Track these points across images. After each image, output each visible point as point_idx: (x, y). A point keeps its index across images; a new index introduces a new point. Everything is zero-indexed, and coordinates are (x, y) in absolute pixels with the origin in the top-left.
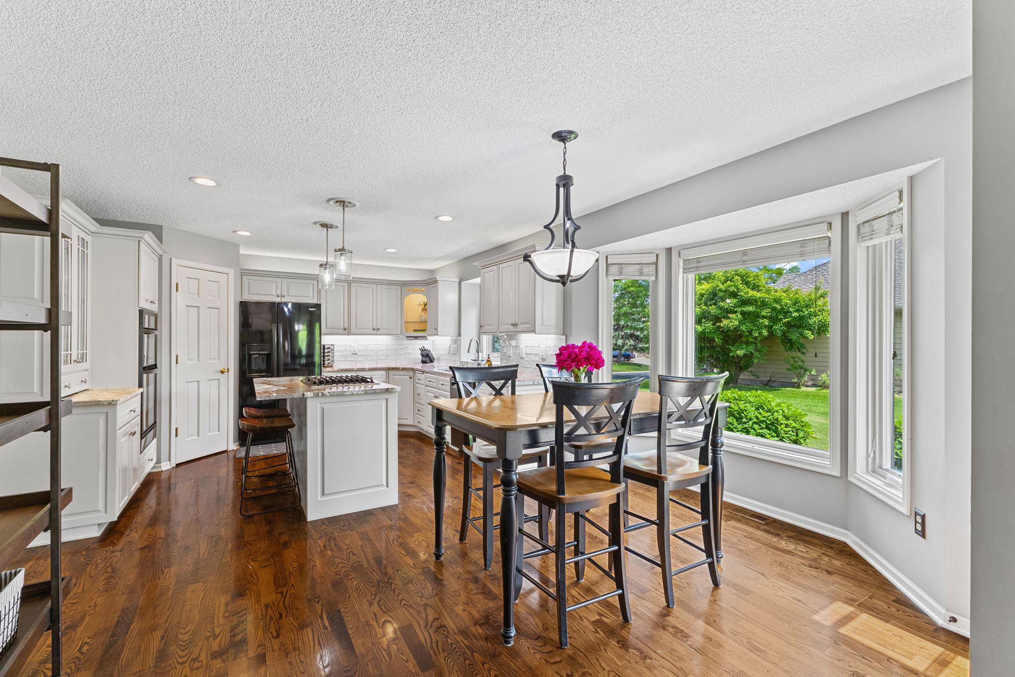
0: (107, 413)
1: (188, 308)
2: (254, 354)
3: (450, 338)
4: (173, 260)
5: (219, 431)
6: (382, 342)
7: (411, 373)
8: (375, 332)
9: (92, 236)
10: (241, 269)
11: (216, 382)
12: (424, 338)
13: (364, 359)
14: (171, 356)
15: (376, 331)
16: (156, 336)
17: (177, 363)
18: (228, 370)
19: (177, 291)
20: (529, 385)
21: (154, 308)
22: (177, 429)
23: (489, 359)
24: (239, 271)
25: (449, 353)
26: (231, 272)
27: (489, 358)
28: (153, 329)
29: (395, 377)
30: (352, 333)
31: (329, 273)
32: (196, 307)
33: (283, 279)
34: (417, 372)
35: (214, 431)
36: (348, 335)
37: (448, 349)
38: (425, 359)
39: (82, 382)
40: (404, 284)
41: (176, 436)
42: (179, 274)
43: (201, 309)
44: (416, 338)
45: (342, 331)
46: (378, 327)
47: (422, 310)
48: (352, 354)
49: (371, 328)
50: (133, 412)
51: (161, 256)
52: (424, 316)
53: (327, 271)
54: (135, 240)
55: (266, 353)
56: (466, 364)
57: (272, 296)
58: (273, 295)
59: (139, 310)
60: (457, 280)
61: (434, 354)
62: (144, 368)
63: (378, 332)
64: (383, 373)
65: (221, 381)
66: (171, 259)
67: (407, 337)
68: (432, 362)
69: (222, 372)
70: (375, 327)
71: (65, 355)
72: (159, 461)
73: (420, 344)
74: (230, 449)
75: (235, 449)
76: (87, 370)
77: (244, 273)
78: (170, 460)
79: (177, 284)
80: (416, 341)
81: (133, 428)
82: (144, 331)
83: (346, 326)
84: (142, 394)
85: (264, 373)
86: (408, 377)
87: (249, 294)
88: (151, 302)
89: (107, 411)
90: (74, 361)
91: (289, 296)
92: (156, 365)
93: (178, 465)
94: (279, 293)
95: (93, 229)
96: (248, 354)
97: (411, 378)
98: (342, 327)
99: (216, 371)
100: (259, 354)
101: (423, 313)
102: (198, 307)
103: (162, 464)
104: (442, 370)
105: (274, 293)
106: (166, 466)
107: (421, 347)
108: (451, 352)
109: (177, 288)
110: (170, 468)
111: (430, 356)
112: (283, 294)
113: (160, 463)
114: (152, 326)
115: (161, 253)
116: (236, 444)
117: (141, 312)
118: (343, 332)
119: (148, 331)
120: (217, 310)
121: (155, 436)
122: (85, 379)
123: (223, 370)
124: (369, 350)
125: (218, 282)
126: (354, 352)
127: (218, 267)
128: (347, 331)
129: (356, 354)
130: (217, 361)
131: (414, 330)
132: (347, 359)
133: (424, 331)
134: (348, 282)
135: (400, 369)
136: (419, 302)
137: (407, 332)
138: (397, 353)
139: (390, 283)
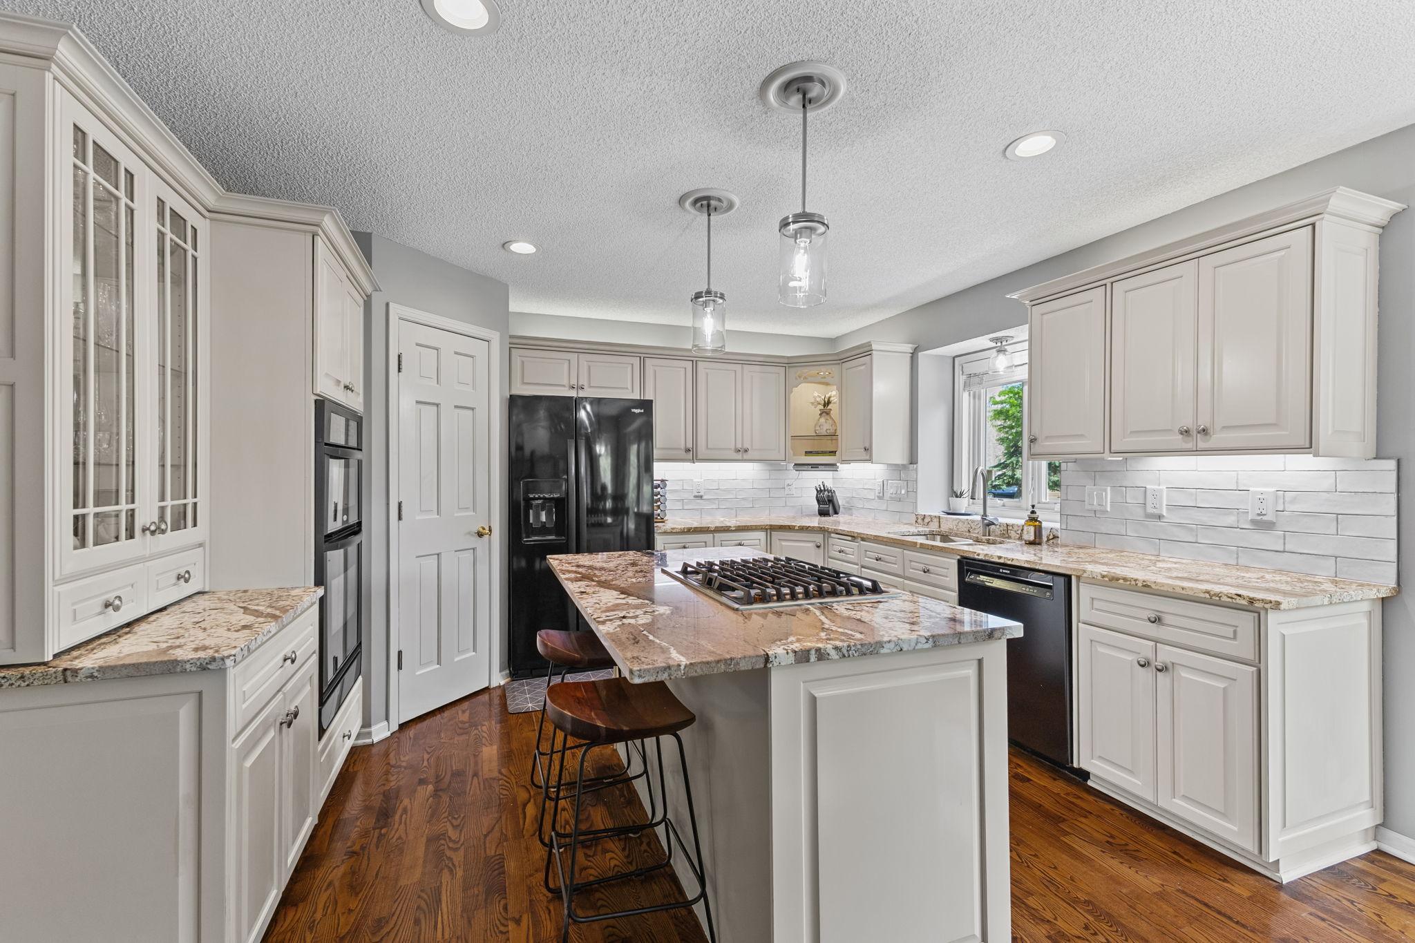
0: (200, 693)
1: (420, 406)
2: (535, 499)
3: (887, 466)
4: (392, 305)
5: (475, 650)
6: (746, 473)
7: (819, 538)
8: (739, 456)
9: (211, 220)
10: (511, 337)
11: (469, 554)
12: (831, 466)
13: (714, 506)
14: (388, 504)
15: (742, 454)
16: (360, 462)
17: (400, 518)
18: (490, 530)
19: (399, 371)
20: (1323, 605)
21: (355, 402)
22: (400, 653)
23: (1033, 515)
24: (508, 340)
26: (495, 337)
27: (1033, 512)
28: (354, 449)
29: (784, 543)
30: (699, 457)
31: (712, 317)
32: (434, 404)
33: (581, 355)
34: (833, 535)
35: (466, 651)
36: (692, 461)
37: (878, 488)
38: (823, 507)
39: (178, 579)
40: (789, 364)
41: (400, 667)
42: (403, 337)
43: (442, 407)
44: (815, 466)
45: (682, 454)
46: (746, 446)
47: (820, 414)
48: (695, 496)
49: (733, 447)
50: (289, 661)
51: (369, 297)
52: (826, 426)
53: (708, 310)
54: (305, 232)
55: (555, 496)
56: (936, 520)
57: (563, 388)
58: (564, 386)
59: (316, 401)
60: (908, 348)
61: (841, 500)
62: (329, 537)
63: (745, 457)
64: (761, 535)
65: (479, 553)
66: (387, 305)
67: (796, 464)
68: (837, 511)
69: (480, 535)
70: (739, 446)
71: (129, 513)
72: (367, 723)
73: (818, 478)
74: (494, 684)
75: (502, 683)
76: (201, 545)
77: (517, 344)
78: (387, 719)
79: (399, 356)
80: (812, 473)
81: (291, 701)
82: (326, 450)
83: (690, 445)
84: (322, 601)
85: (550, 534)
86: (812, 545)
87: (524, 383)
88: (346, 387)
89: (199, 689)
90: (144, 530)
91: (591, 387)
92: (359, 524)
93: (403, 726)
94: (574, 382)
95: (210, 199)
96: (524, 500)
97: (818, 547)
98: (683, 446)
99: (469, 533)
100: (544, 498)
101: (822, 420)
102: (437, 405)
103: (374, 729)
104: (895, 533)
105: (565, 382)
106: (380, 732)
107: (819, 483)
108: (887, 496)
109: (399, 365)
110: (388, 734)
111: (836, 503)
112: (580, 383)
113: (369, 726)
114: (353, 442)
115: (369, 290)
116: (504, 673)
117: (321, 406)
118: (685, 456)
119: (339, 452)
120: (470, 412)
121: (359, 673)
122: (188, 572)
123: (481, 530)
124: (724, 490)
125: (472, 357)
126: (697, 494)
127: (473, 327)
128: (691, 454)
129: (701, 497)
130: (472, 513)
131: (806, 452)
132: (686, 507)
133: (833, 453)
134: (693, 361)
135: (796, 528)
136: (815, 400)
137: (794, 455)
138: (771, 495)
139: (767, 362)
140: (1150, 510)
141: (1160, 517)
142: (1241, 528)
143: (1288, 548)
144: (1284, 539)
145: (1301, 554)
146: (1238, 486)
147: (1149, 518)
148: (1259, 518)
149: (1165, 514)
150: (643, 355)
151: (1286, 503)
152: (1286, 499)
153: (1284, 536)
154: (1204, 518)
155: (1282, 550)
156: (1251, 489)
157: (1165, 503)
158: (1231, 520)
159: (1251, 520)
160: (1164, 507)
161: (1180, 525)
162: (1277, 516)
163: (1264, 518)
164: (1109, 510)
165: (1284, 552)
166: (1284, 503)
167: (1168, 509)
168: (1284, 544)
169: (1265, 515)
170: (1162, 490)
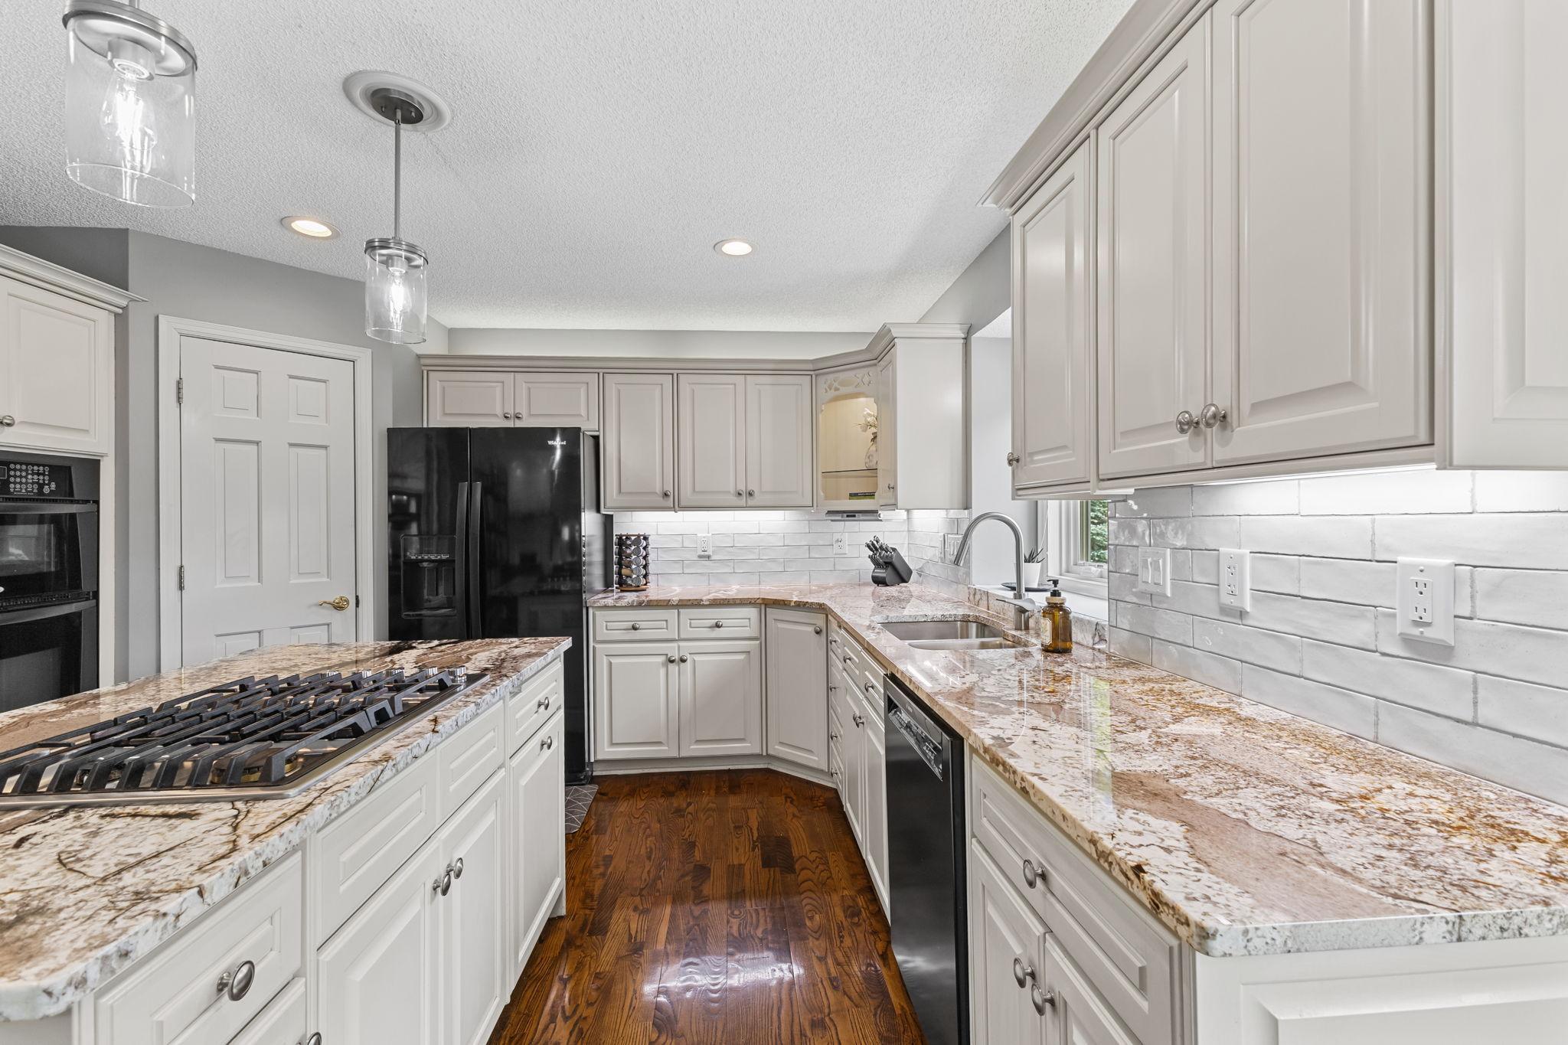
1: (223, 444)
3: (943, 513)
4: (161, 318)
7: (819, 620)
8: (742, 502)
11: (320, 632)
12: (872, 514)
13: (728, 570)
14: (158, 569)
15: (746, 499)
17: (180, 588)
18: (357, 602)
19: (179, 402)
23: (1056, 600)
24: (387, 359)
25: (943, 560)
26: (364, 356)
29: (779, 625)
30: (683, 504)
32: (250, 442)
33: (520, 375)
36: (673, 509)
37: (939, 544)
38: (881, 573)
40: (816, 370)
42: (186, 358)
43: (265, 448)
44: (851, 515)
45: (659, 500)
46: (751, 489)
47: (869, 440)
48: (700, 557)
49: (732, 490)
51: (124, 309)
57: (493, 419)
58: (496, 416)
60: (958, 331)
61: (909, 557)
63: (751, 502)
64: (752, 612)
65: (335, 628)
66: (157, 318)
67: (829, 512)
68: (904, 581)
70: (742, 487)
73: (867, 531)
77: (432, 366)
79: (178, 383)
80: (851, 525)
83: (669, 488)
86: (811, 629)
87: (445, 415)
91: (532, 415)
94: (509, 410)
97: (818, 630)
98: (661, 491)
99: (310, 606)
101: (872, 447)
102: (257, 443)
105: (498, 410)
107: (869, 539)
108: (949, 558)
109: (179, 394)
111: (900, 565)
112: (517, 412)
115: (122, 303)
118: (661, 502)
120: (322, 454)
123: (341, 600)
124: (741, 548)
125: (325, 381)
126: (703, 553)
127: (326, 343)
128: (670, 500)
129: (709, 557)
130: (325, 579)
131: (851, 495)
132: (686, 571)
133: (871, 495)
134: (672, 374)
135: (793, 604)
136: (866, 420)
137: (827, 498)
138: (812, 555)
139: (780, 369)
140: (1227, 600)
141: (1242, 614)
142: (1384, 654)
143: (1486, 714)
144: (1475, 692)
145: (1515, 735)
146: (1374, 551)
147: (1227, 615)
148: (1416, 631)
149: (1248, 610)
150: (603, 369)
151: (1478, 596)
152: (1478, 586)
153: (1475, 681)
154: (1314, 621)
155: (1469, 718)
156: (1400, 559)
157: (1248, 585)
158: (1360, 631)
159: (1401, 634)
160: (1248, 593)
161: (1274, 634)
162: (1456, 629)
163: (1428, 633)
164: (1169, 595)
165: (1475, 724)
166: (1472, 597)
167: (1253, 597)
168: (1475, 703)
169: (1429, 624)
170: (1242, 557)
